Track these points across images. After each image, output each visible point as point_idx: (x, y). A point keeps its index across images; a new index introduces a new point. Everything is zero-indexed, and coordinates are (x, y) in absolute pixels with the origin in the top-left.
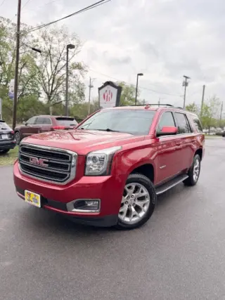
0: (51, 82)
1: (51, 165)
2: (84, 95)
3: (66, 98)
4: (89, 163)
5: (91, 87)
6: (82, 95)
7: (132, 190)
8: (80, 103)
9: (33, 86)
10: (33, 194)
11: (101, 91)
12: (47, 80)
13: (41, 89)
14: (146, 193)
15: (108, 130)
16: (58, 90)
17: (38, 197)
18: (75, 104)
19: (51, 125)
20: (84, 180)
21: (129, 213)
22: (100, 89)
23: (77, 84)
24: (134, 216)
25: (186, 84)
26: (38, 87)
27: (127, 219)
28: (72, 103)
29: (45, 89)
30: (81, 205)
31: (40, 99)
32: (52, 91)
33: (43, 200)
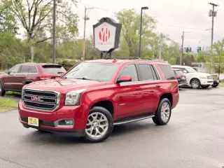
0: (32, 13)
1: (45, 100)
2: (77, 30)
3: (54, 34)
4: (67, 98)
5: (86, 19)
6: (74, 29)
7: (96, 117)
8: (71, 40)
9: (7, 19)
10: (33, 119)
11: (96, 29)
12: (27, 11)
13: (19, 22)
14: (106, 119)
15: (84, 79)
16: (42, 24)
17: (37, 120)
18: (64, 43)
19: (37, 74)
20: (64, 108)
21: (94, 132)
22: (95, 26)
23: (67, 15)
24: (98, 134)
25: (213, 14)
26: (14, 20)
27: (93, 136)
28: (61, 41)
29: (23, 23)
30: (62, 122)
31: (17, 36)
32: (34, 26)
33: (40, 122)
